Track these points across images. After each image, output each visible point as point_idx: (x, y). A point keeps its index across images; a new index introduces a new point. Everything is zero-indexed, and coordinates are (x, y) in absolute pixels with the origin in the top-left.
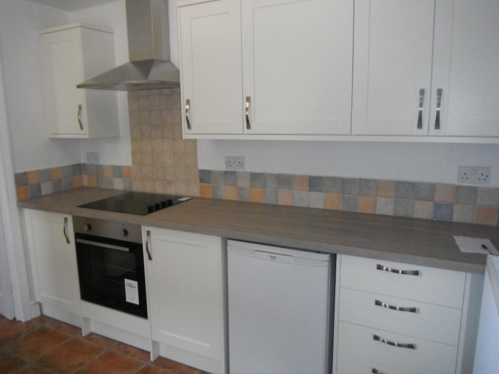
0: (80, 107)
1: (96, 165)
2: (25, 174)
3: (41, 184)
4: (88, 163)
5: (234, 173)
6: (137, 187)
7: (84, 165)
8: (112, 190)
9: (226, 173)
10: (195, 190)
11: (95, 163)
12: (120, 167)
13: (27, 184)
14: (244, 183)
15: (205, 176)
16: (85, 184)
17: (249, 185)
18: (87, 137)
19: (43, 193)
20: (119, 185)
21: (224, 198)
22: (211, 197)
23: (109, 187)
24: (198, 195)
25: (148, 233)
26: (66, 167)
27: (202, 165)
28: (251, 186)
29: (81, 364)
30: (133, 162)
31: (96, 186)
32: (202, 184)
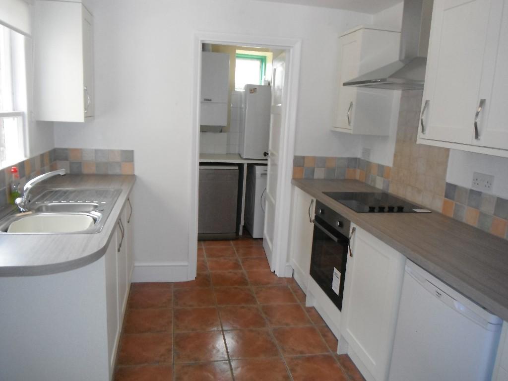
0: (351, 105)
1: (368, 162)
2: (303, 158)
3: (315, 169)
4: (363, 158)
5: (479, 193)
6: (392, 190)
7: (359, 159)
8: (374, 188)
9: (472, 191)
10: (437, 204)
11: (367, 160)
12: (383, 167)
13: (303, 166)
14: (489, 209)
15: (451, 191)
16: (358, 177)
17: (493, 212)
18: (351, 132)
19: (316, 176)
20: (380, 184)
21: (464, 221)
22: (452, 216)
23: (372, 185)
24: (440, 211)
25: (354, 229)
26: (342, 158)
27: (451, 178)
28: (495, 214)
29: (287, 324)
30: (394, 164)
31: (364, 181)
32: (446, 199)
